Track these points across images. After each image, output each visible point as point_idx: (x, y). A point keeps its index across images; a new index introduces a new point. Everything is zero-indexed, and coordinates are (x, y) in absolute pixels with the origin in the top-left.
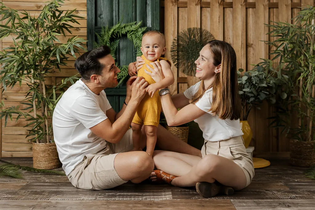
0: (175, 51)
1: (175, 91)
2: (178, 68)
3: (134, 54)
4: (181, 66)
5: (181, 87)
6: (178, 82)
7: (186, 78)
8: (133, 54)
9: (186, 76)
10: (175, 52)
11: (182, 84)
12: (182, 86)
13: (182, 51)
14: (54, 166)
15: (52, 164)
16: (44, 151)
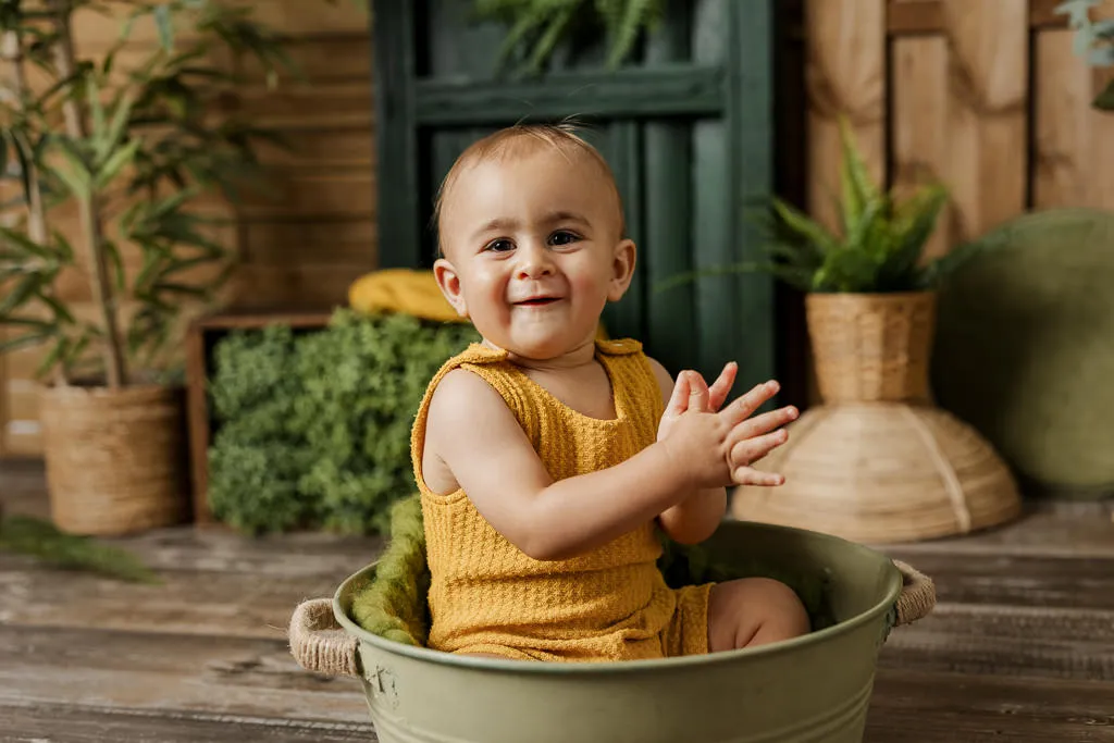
1: (869, 83)
5: (909, 61)
6: (892, 30)
11: (917, 43)
12: (917, 55)
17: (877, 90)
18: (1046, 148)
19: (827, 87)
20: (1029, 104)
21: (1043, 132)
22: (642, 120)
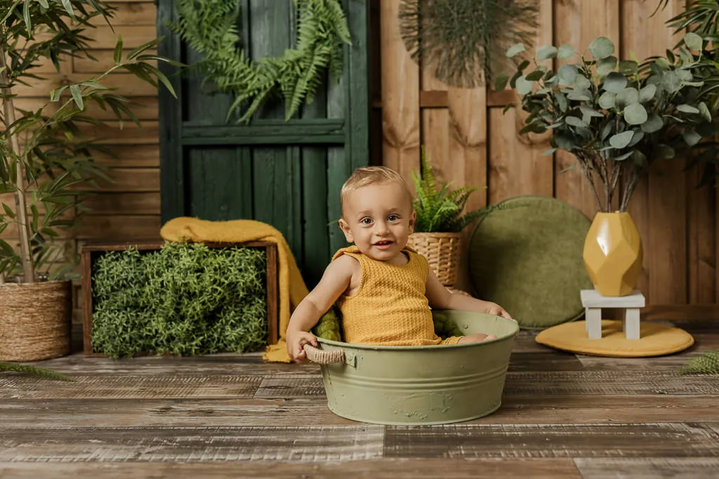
0: (412, 15)
1: (412, 131)
2: (420, 64)
3: (292, 24)
4: (429, 58)
5: (431, 120)
6: (422, 105)
7: (445, 93)
8: (289, 26)
9: (444, 88)
10: (411, 18)
11: (434, 112)
12: (434, 118)
13: (433, 16)
14: (50, 349)
15: (42, 345)
16: (17, 308)
17: (417, 134)
18: (495, 163)
19: (392, 132)
20: (488, 143)
21: (493, 156)
22: (302, 146)
